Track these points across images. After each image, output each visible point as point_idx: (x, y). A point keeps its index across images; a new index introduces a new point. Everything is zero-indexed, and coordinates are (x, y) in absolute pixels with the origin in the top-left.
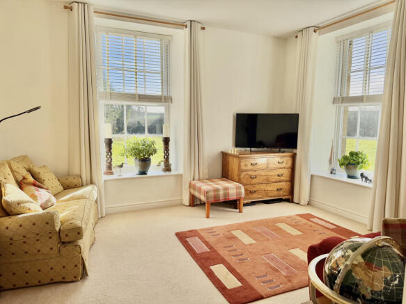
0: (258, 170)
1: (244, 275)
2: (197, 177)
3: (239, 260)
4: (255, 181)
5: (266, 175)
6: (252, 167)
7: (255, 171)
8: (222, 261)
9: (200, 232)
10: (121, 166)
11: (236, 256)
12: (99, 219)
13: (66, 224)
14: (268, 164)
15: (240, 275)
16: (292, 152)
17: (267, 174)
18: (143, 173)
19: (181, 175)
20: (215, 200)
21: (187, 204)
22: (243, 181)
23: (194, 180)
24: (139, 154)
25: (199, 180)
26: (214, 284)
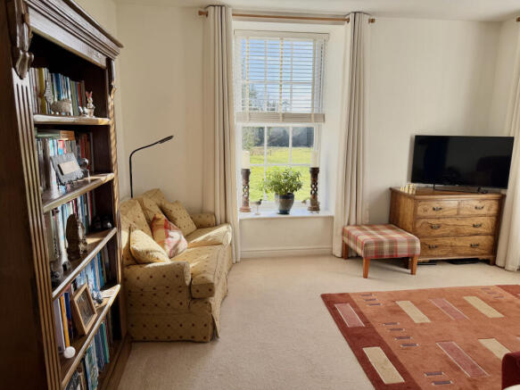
0: (444, 217)
1: (409, 367)
2: (353, 221)
3: (404, 345)
4: (437, 232)
5: (455, 225)
6: (434, 213)
7: (439, 218)
8: (380, 343)
9: (353, 297)
10: (259, 203)
11: (400, 338)
12: (233, 264)
13: (197, 277)
14: (458, 209)
15: (402, 366)
16: (499, 193)
17: (457, 223)
18: (284, 212)
19: (332, 218)
20: (376, 256)
21: (339, 254)
22: (419, 231)
23: (349, 224)
24: (280, 189)
25: (356, 225)
26: (367, 374)
